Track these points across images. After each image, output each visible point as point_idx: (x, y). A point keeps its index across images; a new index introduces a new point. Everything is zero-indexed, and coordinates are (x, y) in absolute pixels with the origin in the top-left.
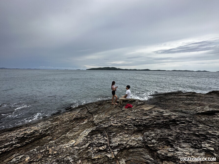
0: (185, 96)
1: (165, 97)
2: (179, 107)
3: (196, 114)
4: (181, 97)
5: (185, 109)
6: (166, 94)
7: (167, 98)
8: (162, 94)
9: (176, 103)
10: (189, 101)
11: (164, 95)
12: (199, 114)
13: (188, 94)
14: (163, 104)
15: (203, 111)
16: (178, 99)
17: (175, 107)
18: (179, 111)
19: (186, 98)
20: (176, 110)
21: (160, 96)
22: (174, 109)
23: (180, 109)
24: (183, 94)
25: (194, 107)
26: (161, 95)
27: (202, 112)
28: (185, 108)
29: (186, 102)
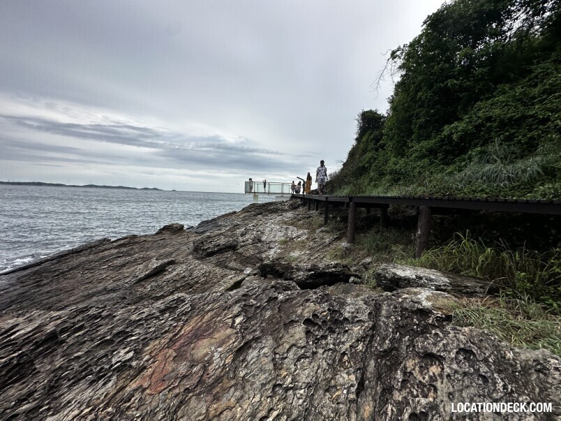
0: (115, 248)
1: (57, 265)
2: (100, 282)
3: (136, 283)
4: (106, 253)
5: (114, 281)
6: (62, 257)
7: (64, 267)
8: (47, 261)
9: (90, 275)
10: (123, 259)
11: (55, 261)
12: (140, 280)
13: (122, 242)
14: (48, 292)
15: (147, 270)
16: (96, 262)
17: (87, 286)
18: (99, 293)
19: (118, 253)
20: (91, 292)
21: (38, 268)
22: (86, 293)
23: (101, 287)
24: (110, 246)
25: (133, 269)
26: (43, 265)
27: (145, 275)
28: (112, 278)
29: (115, 262)
